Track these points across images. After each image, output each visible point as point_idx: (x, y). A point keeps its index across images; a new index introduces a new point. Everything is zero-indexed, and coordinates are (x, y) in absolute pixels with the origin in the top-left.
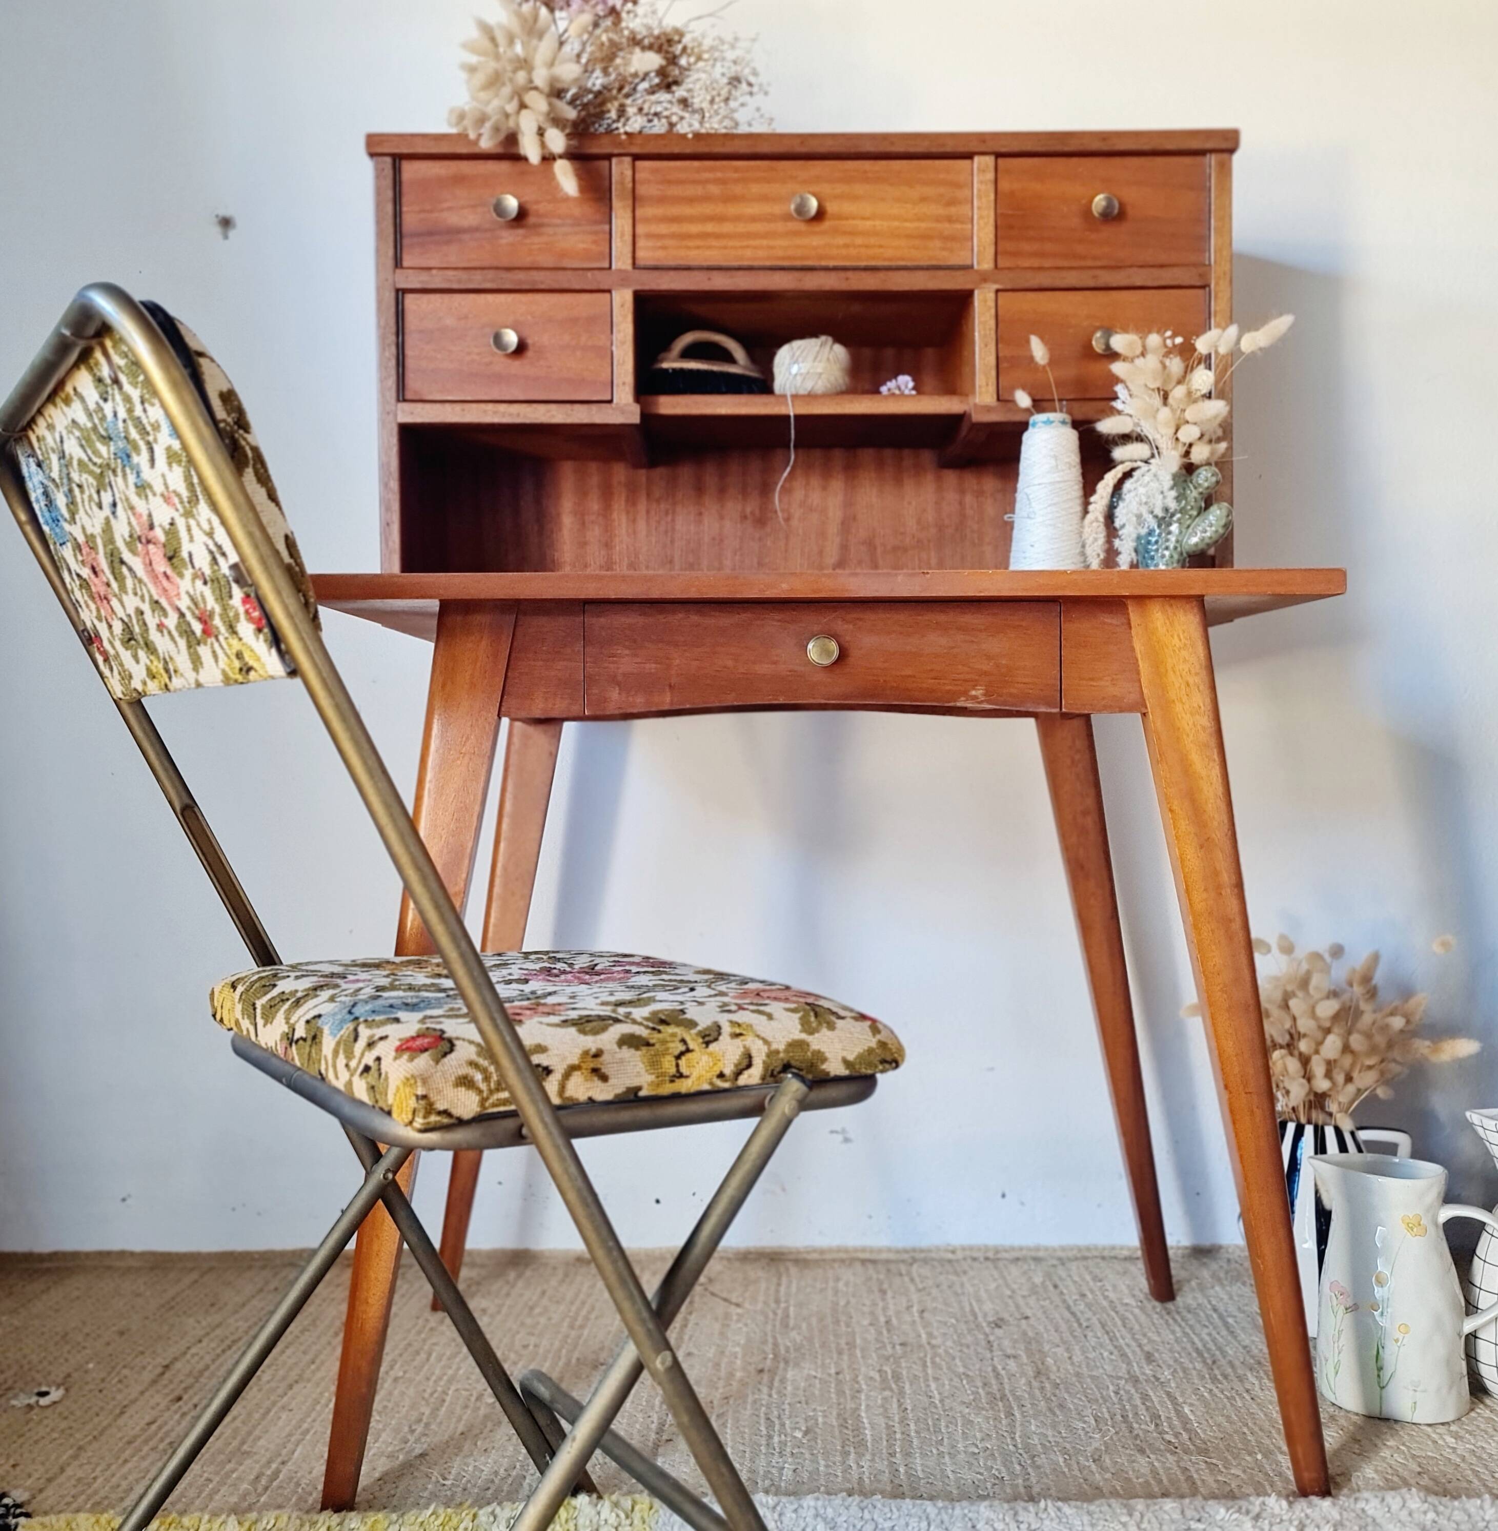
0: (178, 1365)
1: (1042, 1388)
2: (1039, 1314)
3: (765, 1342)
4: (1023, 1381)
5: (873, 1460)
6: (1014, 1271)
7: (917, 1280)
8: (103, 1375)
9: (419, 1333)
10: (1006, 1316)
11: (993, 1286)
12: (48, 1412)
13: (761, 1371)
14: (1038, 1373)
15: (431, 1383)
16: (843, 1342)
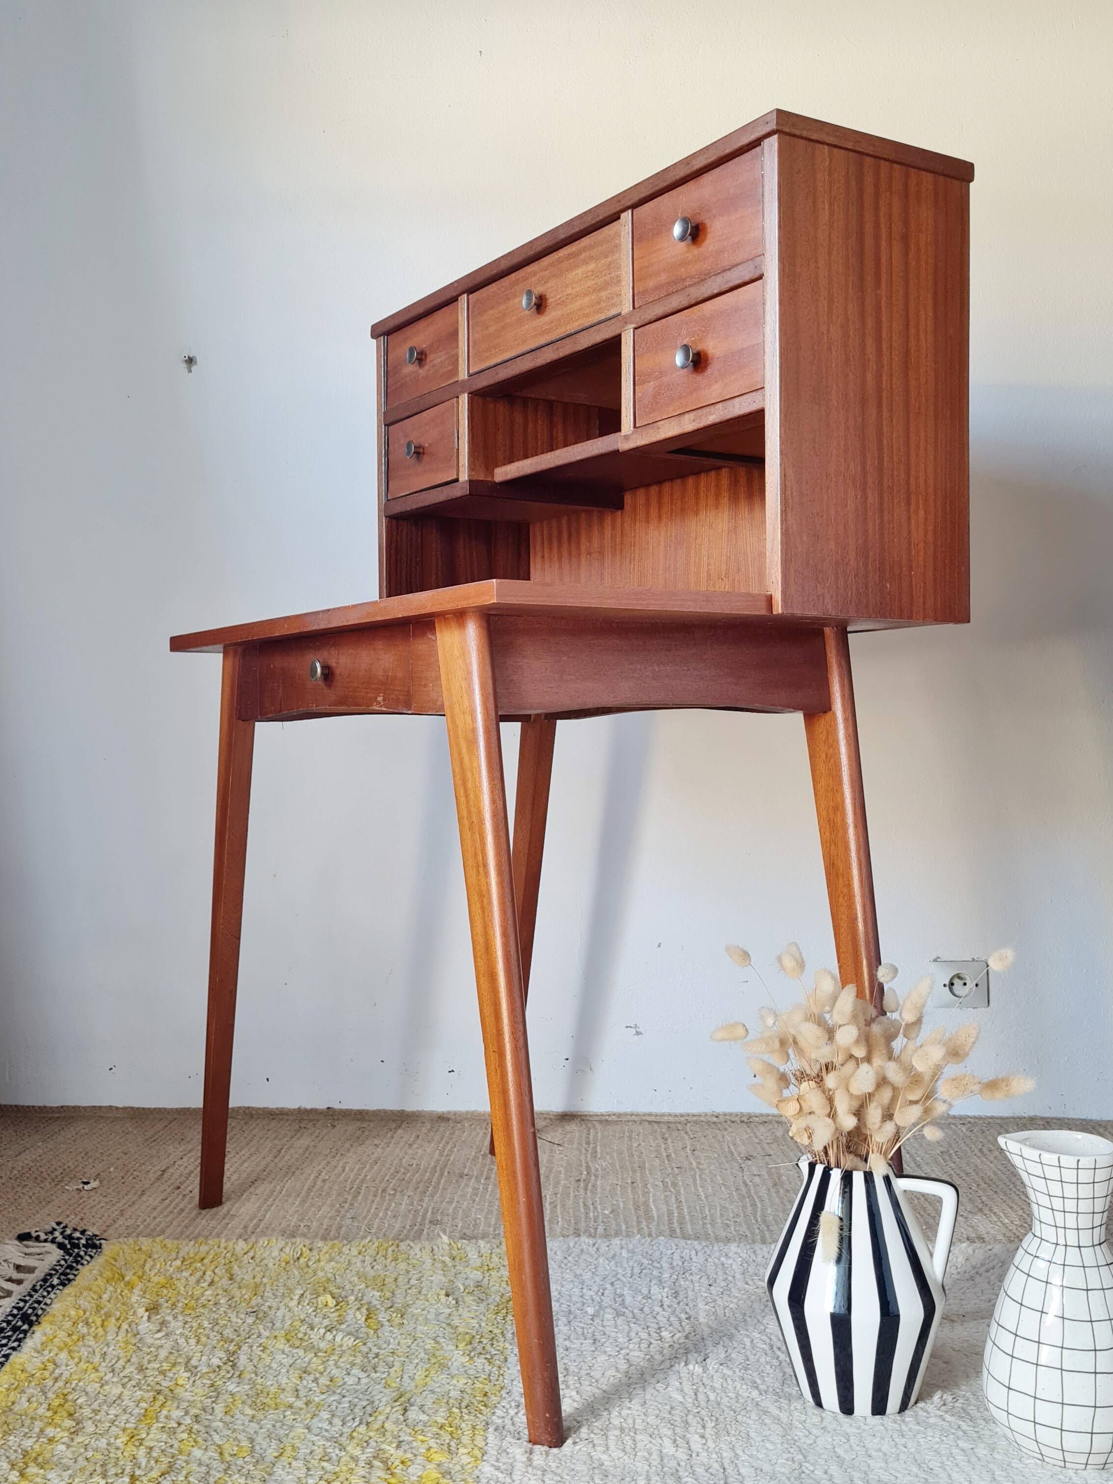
0: (171, 1170)
1: (777, 1192)
2: (779, 1153)
3: (581, 1165)
4: (764, 1188)
5: (658, 1225)
6: (762, 1129)
7: (690, 1133)
8: (122, 1174)
9: (334, 1157)
10: (755, 1154)
11: (746, 1136)
12: (92, 1193)
13: (579, 1180)
14: (775, 1185)
15: (349, 1183)
16: (636, 1166)
